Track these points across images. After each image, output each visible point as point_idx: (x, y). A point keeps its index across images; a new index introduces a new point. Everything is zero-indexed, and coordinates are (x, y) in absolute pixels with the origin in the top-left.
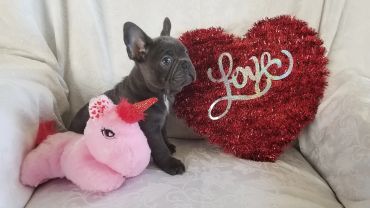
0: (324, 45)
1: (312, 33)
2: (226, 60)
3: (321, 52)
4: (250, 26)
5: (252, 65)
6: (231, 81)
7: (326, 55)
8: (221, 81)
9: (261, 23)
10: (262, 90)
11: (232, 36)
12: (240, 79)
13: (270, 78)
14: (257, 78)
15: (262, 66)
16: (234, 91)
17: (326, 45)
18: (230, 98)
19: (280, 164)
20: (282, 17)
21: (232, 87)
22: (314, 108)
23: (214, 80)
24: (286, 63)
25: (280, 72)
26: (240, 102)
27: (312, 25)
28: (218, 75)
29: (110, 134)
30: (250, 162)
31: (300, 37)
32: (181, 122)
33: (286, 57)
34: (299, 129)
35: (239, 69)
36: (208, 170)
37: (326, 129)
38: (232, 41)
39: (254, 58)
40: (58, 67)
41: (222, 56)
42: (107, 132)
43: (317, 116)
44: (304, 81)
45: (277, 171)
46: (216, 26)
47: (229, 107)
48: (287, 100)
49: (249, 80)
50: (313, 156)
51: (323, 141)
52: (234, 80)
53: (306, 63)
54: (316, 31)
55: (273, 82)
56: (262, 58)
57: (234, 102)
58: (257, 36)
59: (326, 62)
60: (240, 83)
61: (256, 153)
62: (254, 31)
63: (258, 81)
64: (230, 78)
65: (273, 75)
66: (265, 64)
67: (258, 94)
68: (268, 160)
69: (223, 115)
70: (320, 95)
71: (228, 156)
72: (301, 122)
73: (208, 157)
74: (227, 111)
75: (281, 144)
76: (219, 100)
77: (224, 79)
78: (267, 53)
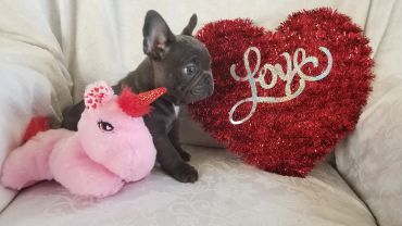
0: (369, 45)
1: (356, 30)
2: (253, 55)
3: (367, 52)
4: (284, 19)
5: (284, 64)
6: (257, 80)
7: (372, 56)
8: (245, 79)
9: (296, 16)
10: (293, 92)
11: (262, 29)
12: (268, 78)
13: (304, 78)
14: (288, 78)
15: (296, 64)
16: (261, 92)
17: (373, 45)
18: (256, 99)
19: (310, 180)
20: (322, 10)
21: (259, 86)
22: (355, 117)
23: (237, 79)
24: (323, 63)
25: (316, 72)
26: (266, 104)
27: (357, 20)
28: (241, 71)
29: (108, 128)
30: (275, 176)
31: (342, 33)
32: (197, 126)
33: (325, 55)
34: (335, 141)
35: (267, 66)
36: (224, 180)
37: (368, 141)
38: (261, 35)
39: (286, 55)
40: (62, 56)
41: (248, 51)
42: (104, 125)
43: (358, 125)
44: (345, 84)
45: (307, 187)
46: (243, 17)
47: (253, 110)
48: (322, 106)
49: (279, 78)
50: (352, 175)
51: (363, 157)
52: (261, 80)
53: (348, 63)
54: (362, 28)
55: (307, 83)
56: (296, 54)
57: (259, 105)
58: (291, 30)
59: (371, 64)
60: (268, 83)
61: (283, 166)
62: (287, 23)
63: (289, 82)
64: (256, 76)
65: (308, 75)
66: (299, 62)
67: (289, 96)
68: (297, 174)
69: (247, 118)
70: (363, 102)
71: (250, 167)
72: (338, 132)
73: (226, 166)
74: (250, 115)
75: (314, 157)
76: (242, 101)
77: (249, 77)
78: (302, 50)
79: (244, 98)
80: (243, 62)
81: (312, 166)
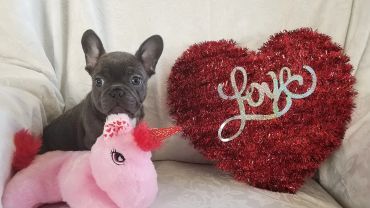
0: (350, 63)
1: (336, 49)
2: (239, 74)
3: (348, 69)
4: (266, 40)
5: (270, 82)
6: (244, 98)
7: (353, 73)
8: (233, 98)
9: (279, 36)
10: (280, 109)
11: (246, 49)
12: (255, 96)
13: (290, 96)
14: (276, 96)
15: (282, 82)
16: (249, 110)
17: (354, 62)
18: (244, 117)
19: (301, 196)
20: (303, 30)
21: (247, 105)
22: (340, 133)
23: (225, 97)
24: (308, 81)
25: (302, 90)
26: (255, 122)
27: (337, 39)
28: (229, 91)
29: (120, 159)
30: (267, 192)
31: (324, 51)
33: (309, 74)
35: (254, 85)
37: (356, 157)
38: (246, 55)
39: (272, 74)
41: (235, 70)
42: (117, 156)
43: (345, 141)
44: (329, 102)
45: (300, 204)
46: (227, 39)
47: (242, 127)
48: (310, 122)
49: (266, 97)
50: (338, 189)
51: (352, 172)
52: (248, 98)
53: (332, 81)
54: (342, 46)
55: (294, 100)
56: (282, 72)
57: (248, 122)
58: (275, 50)
59: (353, 81)
60: (256, 101)
61: (273, 182)
62: (270, 43)
63: (277, 99)
64: (244, 94)
65: (294, 92)
66: (285, 81)
67: (277, 113)
68: (286, 190)
69: (236, 136)
70: (348, 118)
71: (241, 184)
73: (218, 183)
74: (239, 133)
75: (304, 173)
76: (231, 119)
77: (237, 96)
78: (286, 68)
79: (232, 116)
80: (230, 82)
81: (302, 182)
